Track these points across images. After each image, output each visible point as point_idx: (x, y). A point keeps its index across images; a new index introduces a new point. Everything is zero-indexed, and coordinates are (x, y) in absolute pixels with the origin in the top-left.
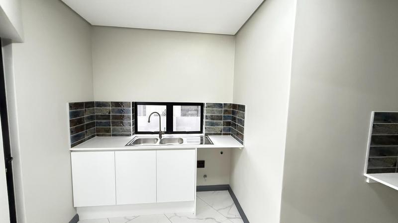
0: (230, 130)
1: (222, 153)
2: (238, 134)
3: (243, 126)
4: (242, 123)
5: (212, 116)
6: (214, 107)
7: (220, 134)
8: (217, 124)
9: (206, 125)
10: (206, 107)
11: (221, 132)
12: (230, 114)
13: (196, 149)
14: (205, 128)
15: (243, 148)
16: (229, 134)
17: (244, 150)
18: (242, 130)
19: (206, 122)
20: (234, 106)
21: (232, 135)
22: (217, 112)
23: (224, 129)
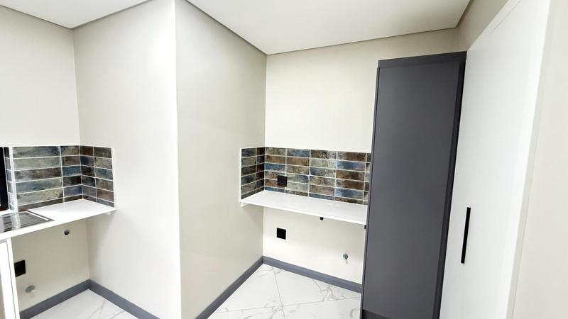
0: (80, 190)
1: (66, 233)
2: (100, 193)
3: (112, 178)
4: (107, 173)
5: (34, 171)
6: (39, 155)
7: (60, 201)
8: (50, 185)
9: (18, 190)
10: (14, 156)
11: (61, 196)
12: (79, 163)
13: (9, 242)
14: (18, 197)
15: (113, 212)
16: (80, 197)
17: (115, 215)
18: (110, 186)
19: (17, 185)
20: (86, 150)
21: (86, 197)
22: (44, 163)
23: (67, 191)
